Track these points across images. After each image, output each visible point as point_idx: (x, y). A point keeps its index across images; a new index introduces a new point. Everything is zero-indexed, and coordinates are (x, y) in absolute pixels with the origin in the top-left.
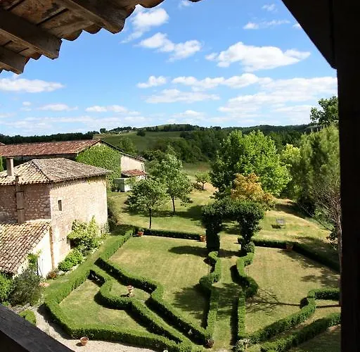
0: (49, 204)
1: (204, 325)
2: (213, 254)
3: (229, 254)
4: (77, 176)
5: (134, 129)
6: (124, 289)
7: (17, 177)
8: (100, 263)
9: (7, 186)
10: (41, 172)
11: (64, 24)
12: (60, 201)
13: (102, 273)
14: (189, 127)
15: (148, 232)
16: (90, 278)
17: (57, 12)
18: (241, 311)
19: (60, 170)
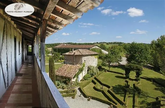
0: (82, 61)
1: (124, 101)
2: (127, 80)
3: (132, 80)
4: (90, 54)
5: (106, 43)
6: (101, 86)
7: (74, 53)
8: (95, 78)
9: (72, 55)
10: (80, 52)
11: (83, 7)
12: (85, 60)
13: (96, 81)
14: (121, 43)
15: (108, 71)
16: (92, 82)
17: (81, 2)
18: (136, 97)
19: (85, 52)
